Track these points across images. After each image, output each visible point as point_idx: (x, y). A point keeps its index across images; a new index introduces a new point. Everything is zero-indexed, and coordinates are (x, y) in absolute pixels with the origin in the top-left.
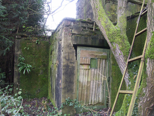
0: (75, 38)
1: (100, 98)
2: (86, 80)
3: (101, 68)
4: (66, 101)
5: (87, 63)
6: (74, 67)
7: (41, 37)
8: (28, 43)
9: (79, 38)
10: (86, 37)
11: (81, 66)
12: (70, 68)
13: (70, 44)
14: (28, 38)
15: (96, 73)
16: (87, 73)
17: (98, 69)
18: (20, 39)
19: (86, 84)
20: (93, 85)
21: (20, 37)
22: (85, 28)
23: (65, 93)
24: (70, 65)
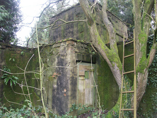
0: (77, 55)
1: (91, 102)
2: (83, 88)
3: (91, 78)
4: (73, 106)
5: (83, 75)
6: (77, 78)
7: (25, 49)
8: (12, 54)
9: (79, 55)
10: (83, 55)
11: (79, 77)
12: (75, 79)
13: (74, 60)
14: (13, 49)
15: (88, 82)
16: (83, 83)
17: (89, 79)
18: (5, 49)
19: (83, 91)
20: (86, 92)
21: (5, 47)
22: (82, 47)
23: (71, 99)
24: (75, 76)
